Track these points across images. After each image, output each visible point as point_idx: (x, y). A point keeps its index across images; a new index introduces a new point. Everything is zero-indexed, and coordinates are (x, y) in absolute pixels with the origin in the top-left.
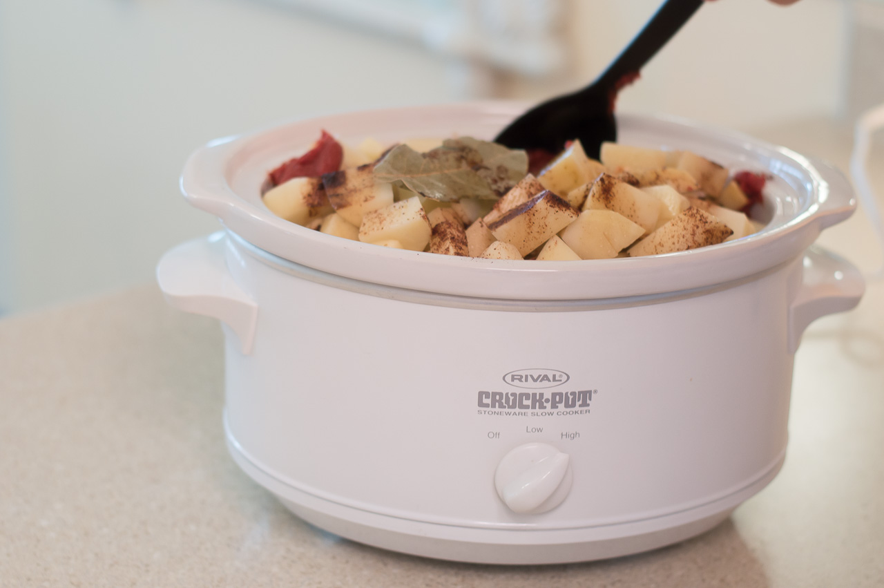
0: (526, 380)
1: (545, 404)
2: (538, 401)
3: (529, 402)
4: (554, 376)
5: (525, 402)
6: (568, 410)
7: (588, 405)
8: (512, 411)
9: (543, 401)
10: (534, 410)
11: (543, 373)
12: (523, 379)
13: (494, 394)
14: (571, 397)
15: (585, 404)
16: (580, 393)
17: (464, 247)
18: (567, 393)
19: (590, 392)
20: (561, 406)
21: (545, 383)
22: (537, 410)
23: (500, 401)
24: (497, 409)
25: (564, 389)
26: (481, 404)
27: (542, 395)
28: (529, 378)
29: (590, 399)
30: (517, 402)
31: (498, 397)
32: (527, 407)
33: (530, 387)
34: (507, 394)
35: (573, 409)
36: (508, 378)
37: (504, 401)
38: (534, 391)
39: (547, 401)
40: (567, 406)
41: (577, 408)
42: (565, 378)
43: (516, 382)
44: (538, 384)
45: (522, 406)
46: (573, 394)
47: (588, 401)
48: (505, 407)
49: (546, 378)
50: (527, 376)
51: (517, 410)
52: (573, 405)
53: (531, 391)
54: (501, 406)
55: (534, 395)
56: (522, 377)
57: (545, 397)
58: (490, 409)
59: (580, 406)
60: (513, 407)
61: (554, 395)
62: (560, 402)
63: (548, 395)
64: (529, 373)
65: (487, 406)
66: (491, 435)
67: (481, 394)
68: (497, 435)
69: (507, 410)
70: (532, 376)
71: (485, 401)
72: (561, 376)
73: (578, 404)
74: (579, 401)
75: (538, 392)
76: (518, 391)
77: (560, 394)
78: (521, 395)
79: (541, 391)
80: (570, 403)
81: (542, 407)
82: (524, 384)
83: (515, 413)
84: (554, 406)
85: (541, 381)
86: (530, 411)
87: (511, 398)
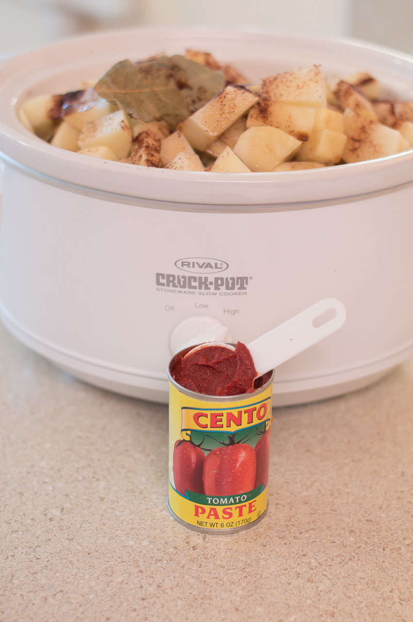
0: (193, 266)
1: (209, 286)
2: (203, 283)
3: (196, 284)
4: (216, 264)
5: (193, 284)
6: (229, 291)
7: (245, 288)
8: (184, 290)
9: (208, 283)
10: (200, 291)
11: (207, 261)
12: (191, 265)
13: (169, 276)
14: (231, 282)
15: (242, 287)
16: (238, 278)
17: (156, 154)
18: (227, 278)
19: (247, 278)
20: (223, 289)
21: (209, 269)
22: (203, 290)
23: (173, 282)
24: (171, 288)
25: (224, 275)
26: (158, 283)
27: (206, 279)
28: (196, 264)
29: (247, 284)
30: (187, 283)
31: (171, 279)
32: (195, 287)
33: (196, 272)
34: (178, 276)
35: (233, 291)
36: (179, 264)
37: (176, 282)
38: (201, 275)
39: (211, 283)
40: (227, 288)
41: (236, 290)
42: (225, 266)
43: (185, 267)
44: (203, 270)
45: (191, 287)
46: (232, 279)
47: (245, 286)
48: (177, 287)
49: (209, 265)
50: (193, 263)
51: (187, 289)
52: (233, 288)
53: (197, 276)
54: (174, 286)
55: (200, 278)
56: (189, 263)
57: (209, 280)
58: (165, 287)
59: (239, 289)
60: (184, 286)
61: (217, 279)
62: (222, 285)
63: (211, 279)
64: (195, 261)
65: (163, 284)
66: (167, 308)
67: (158, 275)
68: (172, 308)
69: (179, 289)
70: (197, 263)
71: (162, 281)
72: (221, 264)
73: (237, 287)
74: (237, 284)
75: (203, 276)
76: (187, 275)
77: (222, 279)
78: (190, 278)
79: (206, 276)
80: (230, 286)
81: (207, 288)
82: (191, 269)
83: (185, 292)
84: (217, 288)
85: (205, 268)
86: (197, 291)
87: (182, 280)
